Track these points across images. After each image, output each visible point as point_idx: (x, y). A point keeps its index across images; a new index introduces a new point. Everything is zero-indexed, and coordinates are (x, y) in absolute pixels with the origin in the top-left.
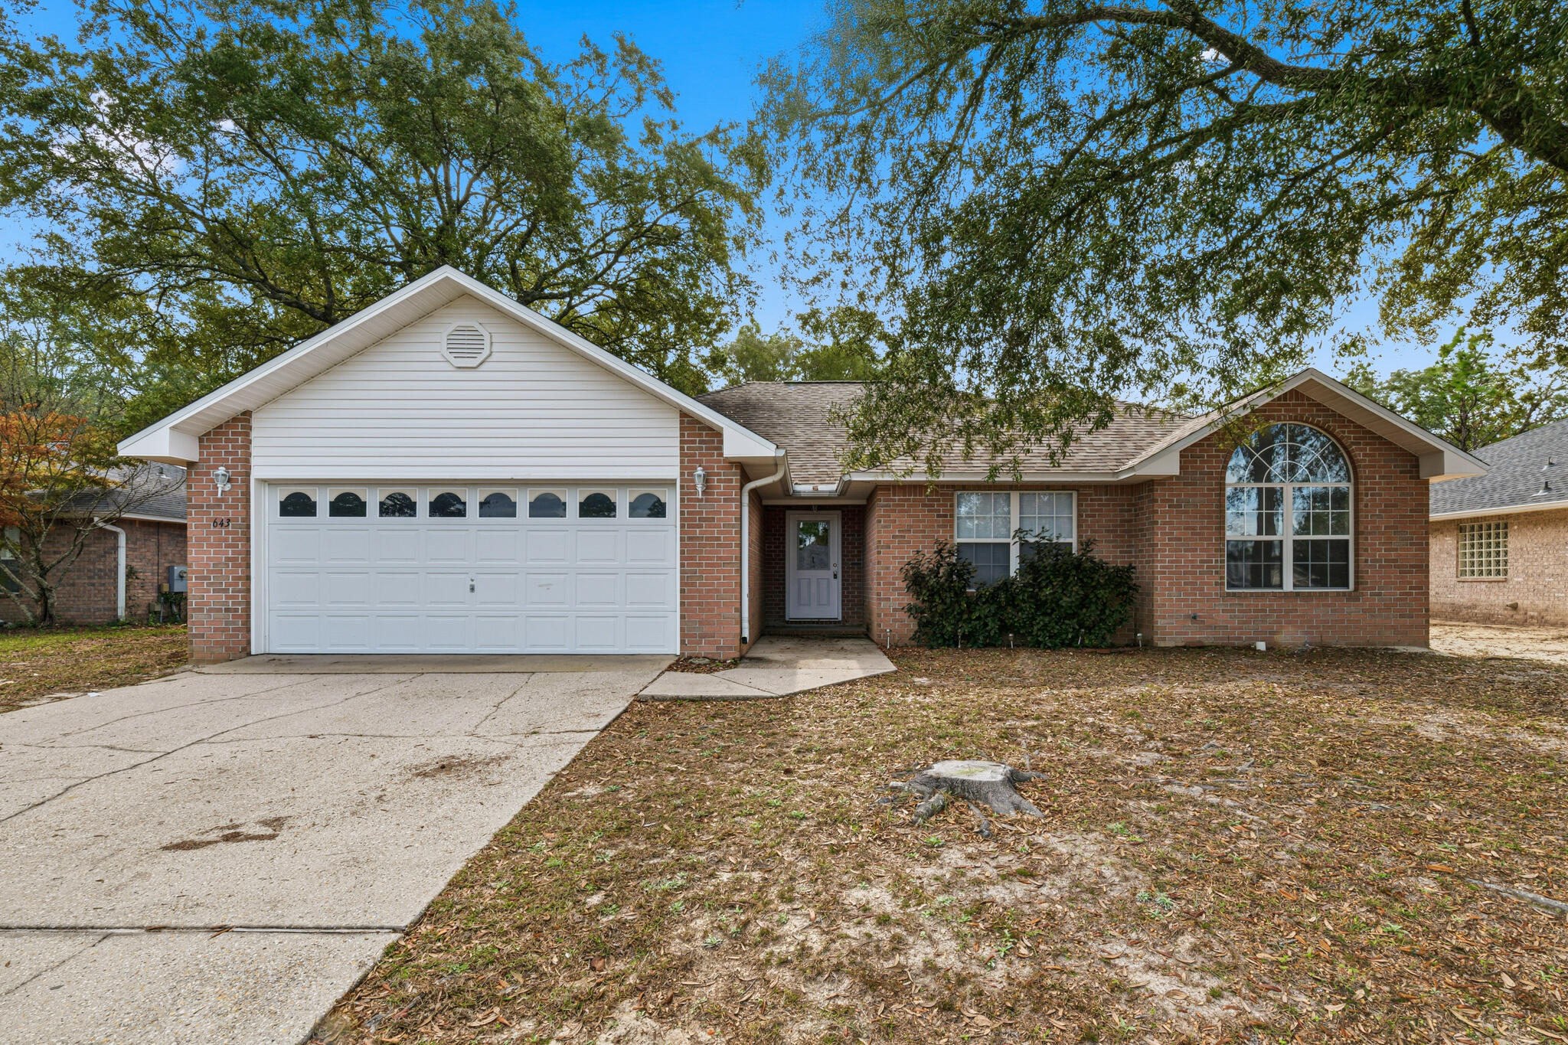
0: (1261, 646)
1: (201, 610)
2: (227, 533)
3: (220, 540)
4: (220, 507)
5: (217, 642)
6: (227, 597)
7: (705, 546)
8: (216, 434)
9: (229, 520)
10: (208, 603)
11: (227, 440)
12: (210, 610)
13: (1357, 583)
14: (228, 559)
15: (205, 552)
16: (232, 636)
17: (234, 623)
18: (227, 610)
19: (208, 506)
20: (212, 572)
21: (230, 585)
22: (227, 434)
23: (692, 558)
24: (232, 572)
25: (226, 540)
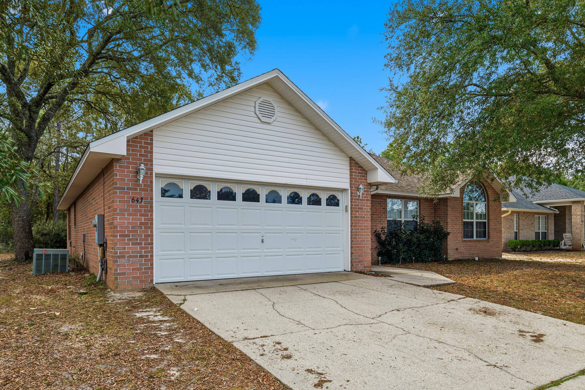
0: (477, 259)
1: (124, 257)
2: (141, 207)
3: (136, 211)
4: (136, 189)
5: (134, 278)
6: (141, 248)
7: (359, 220)
8: (134, 142)
9: (142, 199)
10: (128, 252)
11: (141, 147)
12: (130, 257)
13: (489, 237)
14: (141, 223)
15: (126, 219)
16: (144, 273)
17: (145, 265)
18: (141, 256)
19: (128, 189)
20: (131, 232)
21: (143, 240)
22: (140, 143)
23: (356, 226)
24: (144, 232)
25: (140, 211)
